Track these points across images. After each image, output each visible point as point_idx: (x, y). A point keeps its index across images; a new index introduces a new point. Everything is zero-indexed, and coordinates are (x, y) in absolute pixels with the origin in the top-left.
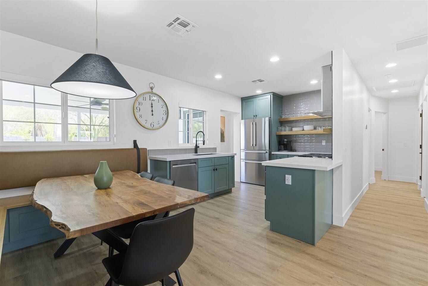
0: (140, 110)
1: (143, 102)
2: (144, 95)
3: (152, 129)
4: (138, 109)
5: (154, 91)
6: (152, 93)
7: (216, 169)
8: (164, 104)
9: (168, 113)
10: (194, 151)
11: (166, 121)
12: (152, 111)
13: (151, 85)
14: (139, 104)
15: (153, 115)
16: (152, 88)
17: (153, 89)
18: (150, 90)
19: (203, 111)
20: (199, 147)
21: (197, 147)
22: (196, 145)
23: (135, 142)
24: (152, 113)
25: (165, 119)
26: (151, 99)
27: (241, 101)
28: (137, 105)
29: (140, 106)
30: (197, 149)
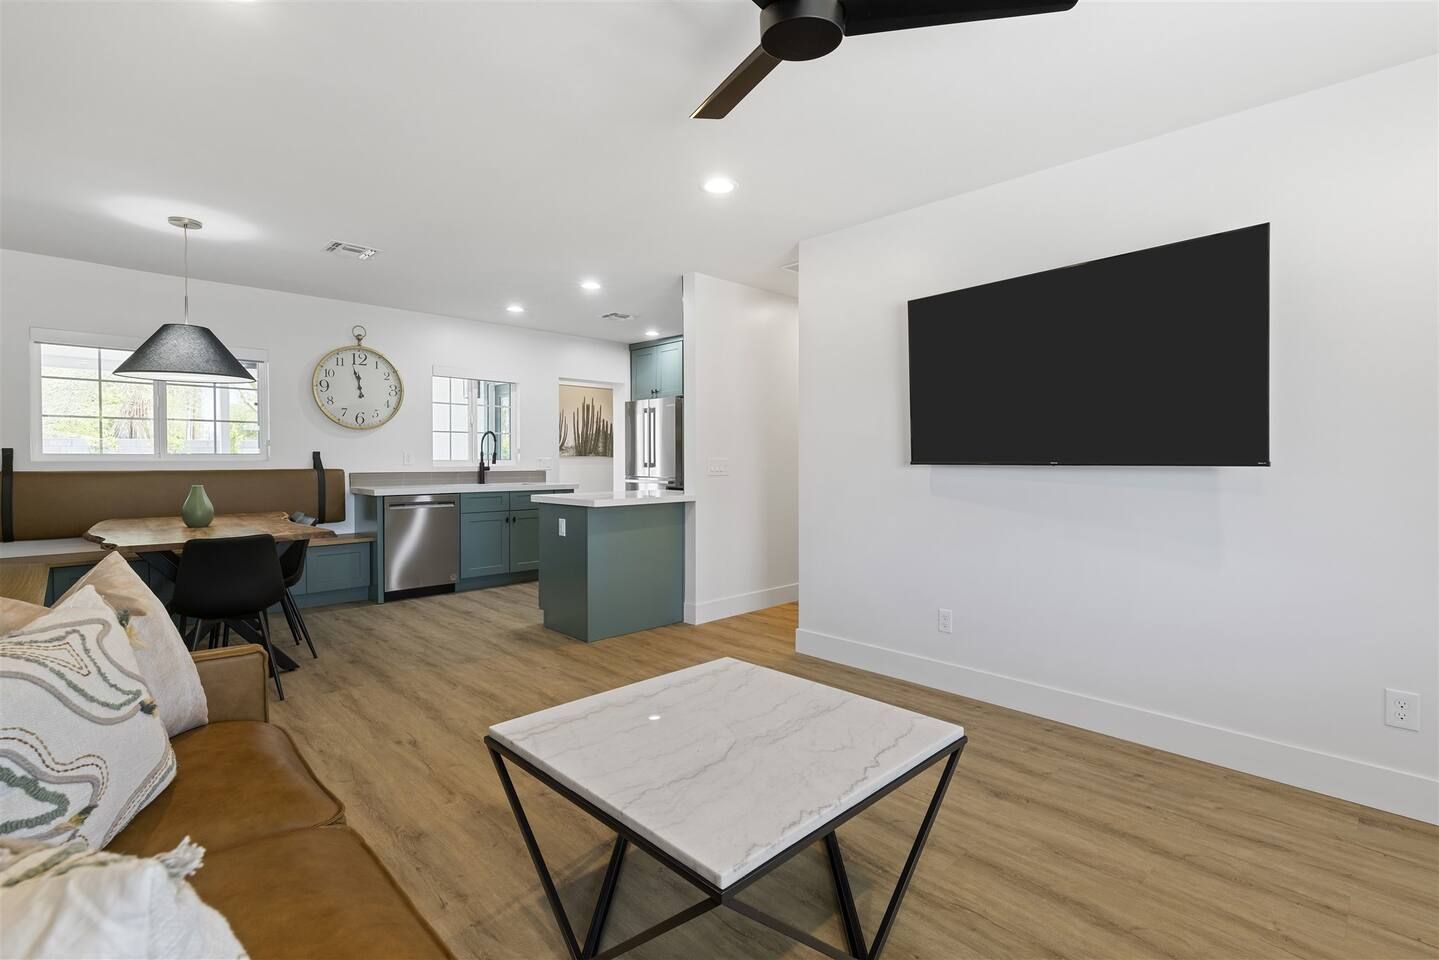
0: (328, 386)
1: (336, 368)
2: (338, 354)
3: (361, 425)
4: (324, 384)
5: (364, 343)
6: (359, 348)
7: (514, 520)
8: (391, 373)
9: (401, 391)
10: (476, 478)
11: (396, 409)
12: (360, 388)
13: (357, 332)
14: (327, 373)
15: (361, 396)
16: (359, 338)
17: (362, 339)
18: (355, 342)
19: (510, 383)
20: (488, 468)
21: (483, 469)
22: (482, 464)
23: (316, 456)
24: (360, 393)
25: (393, 404)
26: (358, 361)
27: (631, 351)
28: (321, 376)
29: (328, 379)
30: (482, 474)
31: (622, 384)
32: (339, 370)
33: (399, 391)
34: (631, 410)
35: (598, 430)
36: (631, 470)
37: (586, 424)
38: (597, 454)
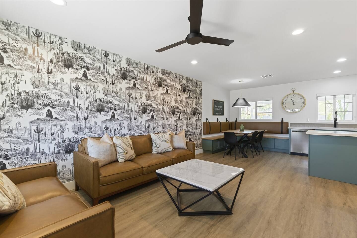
1: (287, 99)
2: (288, 96)
3: (294, 111)
5: (295, 92)
6: (293, 93)
8: (302, 98)
10: (333, 125)
11: (304, 107)
12: (293, 103)
13: (293, 89)
14: (285, 100)
15: (294, 105)
16: (293, 91)
20: (338, 123)
22: (335, 121)
23: (282, 119)
25: (302, 106)
26: (293, 96)
29: (285, 102)
30: (335, 124)
33: (304, 102)
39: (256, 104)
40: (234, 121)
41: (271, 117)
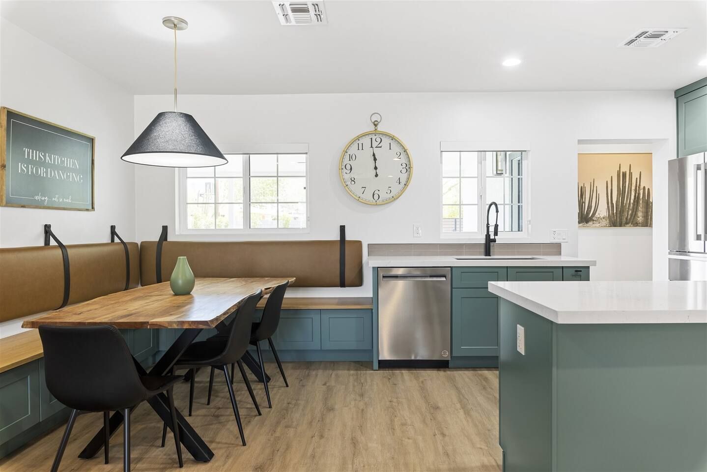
0: (351, 169)
1: (357, 152)
2: (359, 140)
3: (377, 201)
4: (348, 167)
5: (380, 128)
6: (376, 132)
8: (402, 152)
9: (411, 167)
10: (483, 250)
11: (406, 185)
12: (376, 168)
13: (374, 118)
14: (350, 157)
15: (377, 175)
17: (377, 124)
18: (372, 128)
20: (495, 240)
21: (489, 241)
22: (488, 236)
23: (342, 229)
24: (376, 173)
25: (403, 181)
26: (375, 144)
27: (677, 98)
28: (346, 161)
29: (351, 162)
30: (488, 246)
31: (665, 140)
32: (359, 153)
33: (408, 168)
34: (678, 169)
35: (637, 199)
36: (680, 245)
37: (621, 193)
38: (636, 224)
39: (248, 166)
40: (155, 237)
41: (301, 222)
